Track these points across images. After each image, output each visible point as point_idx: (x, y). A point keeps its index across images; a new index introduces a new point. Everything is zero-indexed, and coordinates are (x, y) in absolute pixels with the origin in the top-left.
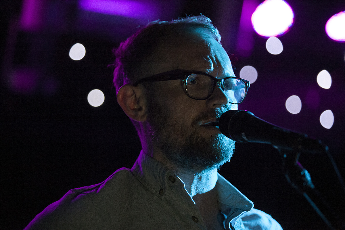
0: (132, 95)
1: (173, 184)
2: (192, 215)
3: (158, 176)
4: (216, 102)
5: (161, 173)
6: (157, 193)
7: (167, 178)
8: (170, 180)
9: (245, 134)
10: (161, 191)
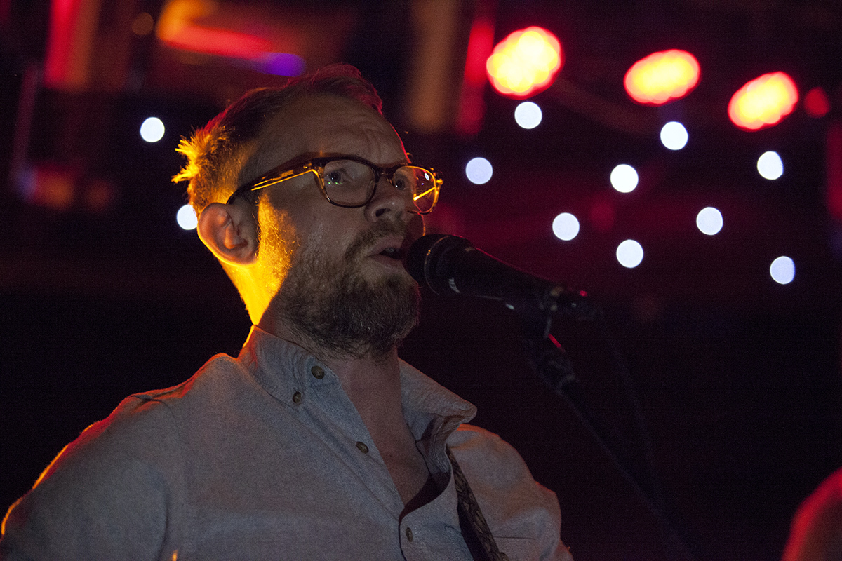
0: (225, 223)
1: (319, 382)
2: (356, 440)
3: (289, 368)
4: (380, 206)
5: (295, 362)
6: (289, 401)
7: (307, 371)
8: (314, 375)
9: (455, 281)
10: (297, 397)
